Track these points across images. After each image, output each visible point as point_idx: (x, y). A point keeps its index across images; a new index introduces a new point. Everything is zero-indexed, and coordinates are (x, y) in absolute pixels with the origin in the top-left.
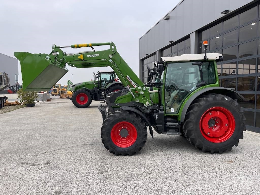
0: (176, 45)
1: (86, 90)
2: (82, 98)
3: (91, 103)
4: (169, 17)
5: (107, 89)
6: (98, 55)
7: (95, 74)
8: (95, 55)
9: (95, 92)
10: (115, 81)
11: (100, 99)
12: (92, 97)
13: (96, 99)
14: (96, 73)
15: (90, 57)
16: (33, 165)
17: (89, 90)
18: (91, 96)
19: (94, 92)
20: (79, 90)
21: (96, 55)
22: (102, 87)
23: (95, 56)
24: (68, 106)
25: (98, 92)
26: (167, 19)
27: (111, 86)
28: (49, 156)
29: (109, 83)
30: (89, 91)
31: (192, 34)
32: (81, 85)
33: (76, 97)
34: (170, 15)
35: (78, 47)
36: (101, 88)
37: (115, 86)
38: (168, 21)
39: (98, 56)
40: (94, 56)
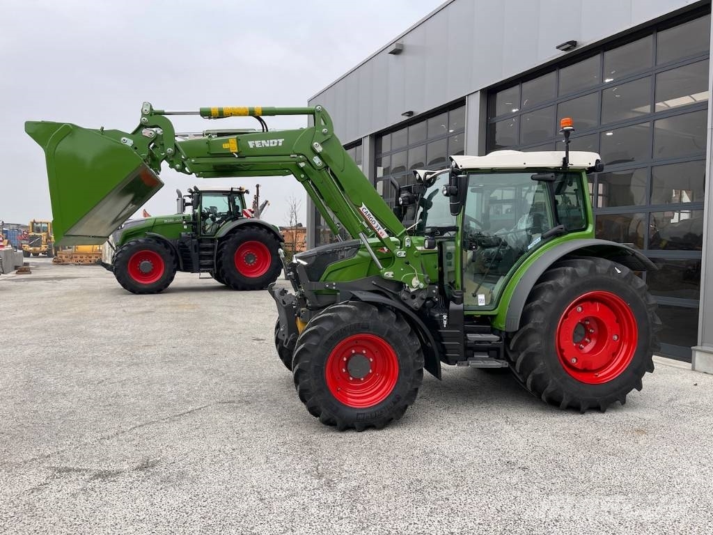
0: (423, 124)
1: (158, 240)
2: (146, 265)
3: (172, 278)
4: (402, 45)
5: (221, 239)
6: (281, 141)
7: (180, 195)
8: (271, 141)
9: (185, 247)
10: (245, 216)
11: (201, 266)
12: (177, 261)
13: (188, 268)
14: (185, 193)
15: (257, 146)
16: (103, 476)
17: (166, 241)
18: (173, 258)
19: (183, 248)
20: (137, 242)
21: (274, 143)
22: (205, 231)
23: (272, 145)
24: (99, 288)
25: (195, 246)
26: (396, 52)
27: (233, 231)
28: (135, 443)
29: (226, 222)
30: (166, 244)
31: (470, 96)
32: (146, 226)
33: (127, 263)
34: (407, 41)
35: (221, 115)
36: (201, 235)
37: (244, 231)
38: (400, 57)
39: (280, 144)
40: (268, 145)
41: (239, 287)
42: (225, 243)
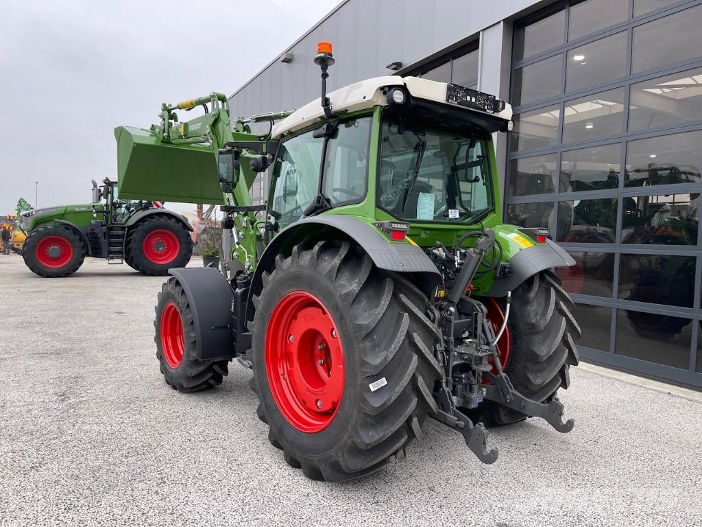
1: (67, 227)
2: (54, 250)
3: (81, 263)
4: (292, 55)
5: (130, 228)
7: (95, 185)
9: (94, 233)
10: (155, 206)
11: (110, 252)
12: (85, 247)
13: (97, 254)
14: (100, 183)
17: (75, 228)
18: (82, 244)
19: (93, 236)
20: (46, 228)
22: (115, 220)
24: (13, 272)
25: (105, 233)
26: (287, 61)
27: (142, 220)
29: (137, 211)
30: (75, 231)
32: (55, 214)
33: (35, 247)
34: (295, 52)
36: (111, 223)
37: (153, 220)
38: (291, 65)
41: (148, 273)
42: (134, 232)
